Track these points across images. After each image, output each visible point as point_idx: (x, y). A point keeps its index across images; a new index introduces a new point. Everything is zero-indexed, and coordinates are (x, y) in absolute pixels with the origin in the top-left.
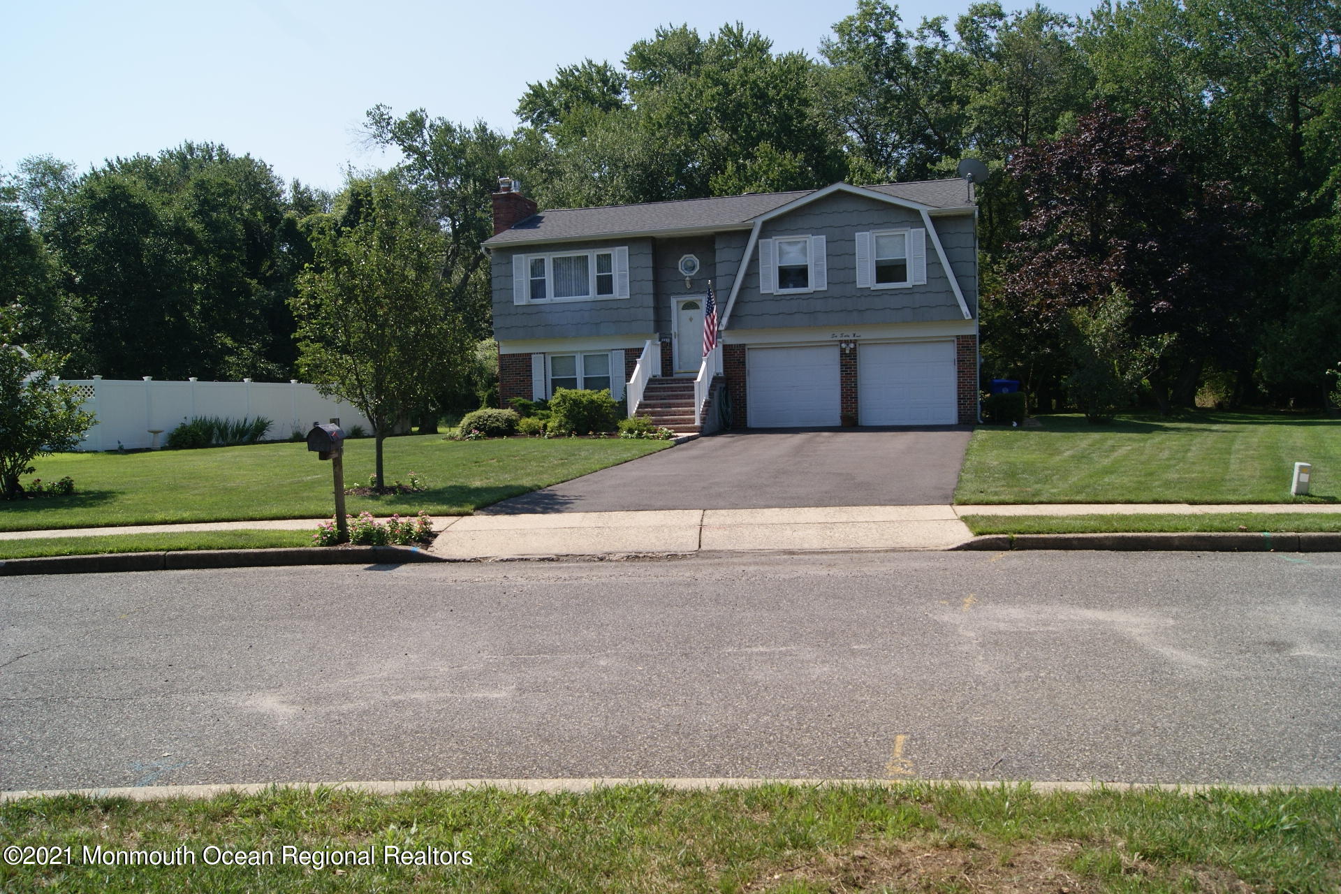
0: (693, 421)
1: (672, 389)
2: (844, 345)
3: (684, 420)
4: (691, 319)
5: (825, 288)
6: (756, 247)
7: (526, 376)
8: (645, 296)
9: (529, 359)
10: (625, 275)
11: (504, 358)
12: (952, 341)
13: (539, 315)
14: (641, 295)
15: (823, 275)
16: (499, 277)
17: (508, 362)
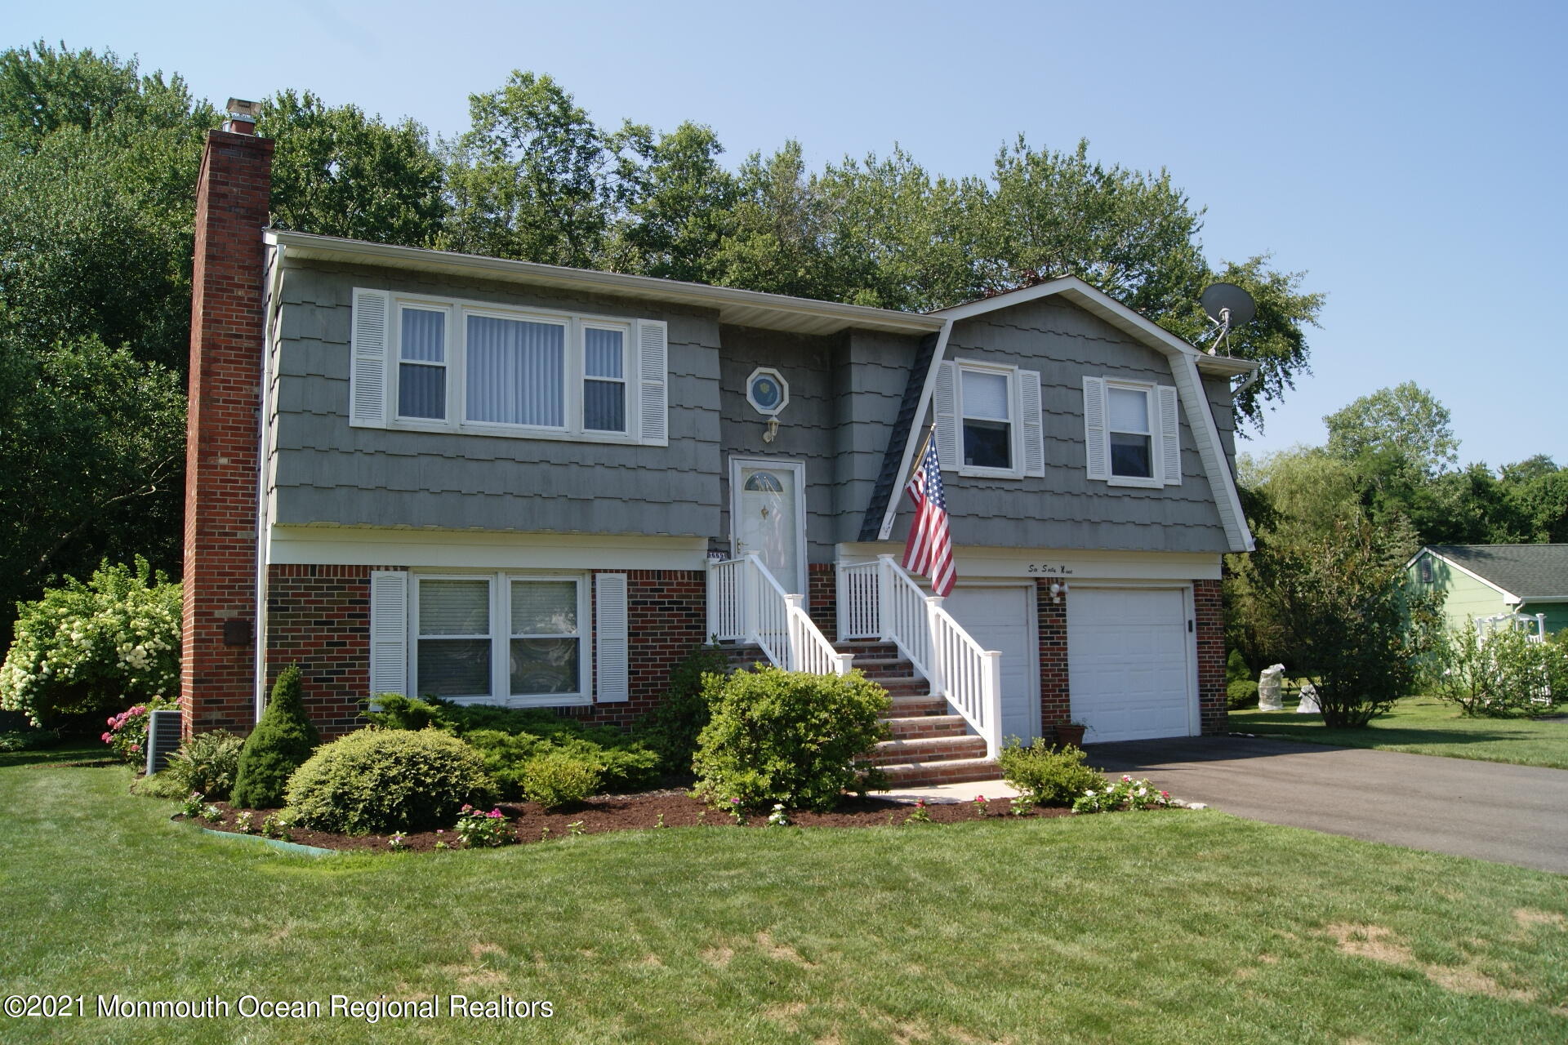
0: (982, 750)
2: (1055, 588)
4: (762, 513)
5: (1041, 473)
7: (352, 630)
8: (699, 444)
9: (361, 582)
10: (658, 390)
11: (283, 573)
12: (1183, 589)
13: (425, 460)
14: (692, 443)
15: (1038, 448)
16: (306, 341)
17: (292, 588)
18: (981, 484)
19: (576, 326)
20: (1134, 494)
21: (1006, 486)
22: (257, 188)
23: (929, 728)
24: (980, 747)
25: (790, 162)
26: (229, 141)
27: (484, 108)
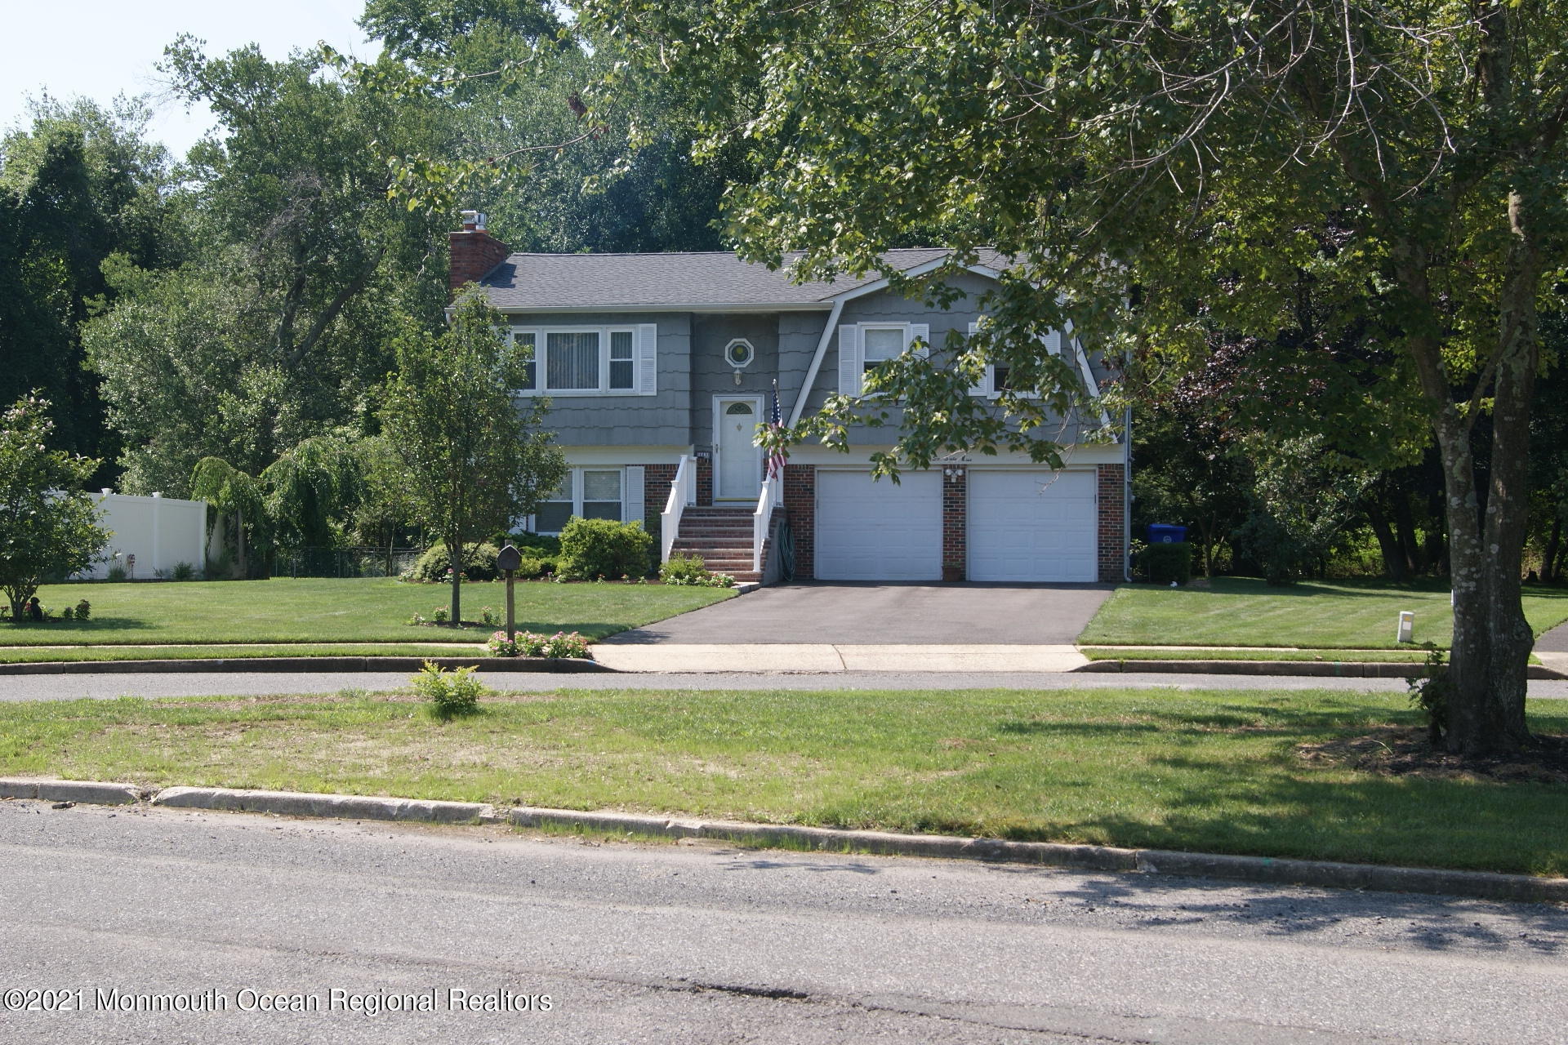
0: (751, 567)
1: (716, 523)
2: (949, 472)
3: (736, 565)
4: (739, 428)
6: (835, 334)
8: (677, 393)
10: (651, 363)
12: (1091, 471)
14: (672, 392)
19: (605, 334)
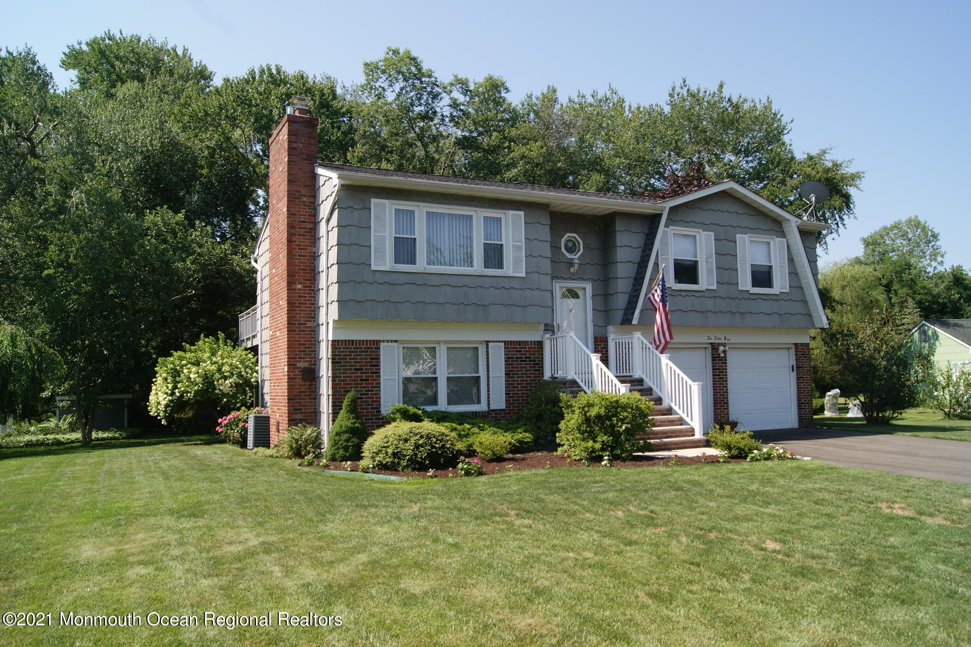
2: (720, 349)
3: (674, 432)
4: (571, 310)
5: (714, 287)
7: (371, 373)
8: (541, 276)
9: (375, 348)
10: (520, 247)
11: (338, 345)
12: (788, 348)
13: (407, 286)
14: (537, 274)
15: (712, 274)
16: (349, 227)
17: (343, 352)
18: (684, 294)
19: (479, 215)
20: (763, 297)
21: (696, 294)
22: (311, 144)
23: (664, 421)
24: (691, 432)
25: (550, 98)
26: (297, 120)
27: (371, 69)
